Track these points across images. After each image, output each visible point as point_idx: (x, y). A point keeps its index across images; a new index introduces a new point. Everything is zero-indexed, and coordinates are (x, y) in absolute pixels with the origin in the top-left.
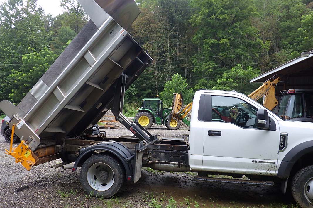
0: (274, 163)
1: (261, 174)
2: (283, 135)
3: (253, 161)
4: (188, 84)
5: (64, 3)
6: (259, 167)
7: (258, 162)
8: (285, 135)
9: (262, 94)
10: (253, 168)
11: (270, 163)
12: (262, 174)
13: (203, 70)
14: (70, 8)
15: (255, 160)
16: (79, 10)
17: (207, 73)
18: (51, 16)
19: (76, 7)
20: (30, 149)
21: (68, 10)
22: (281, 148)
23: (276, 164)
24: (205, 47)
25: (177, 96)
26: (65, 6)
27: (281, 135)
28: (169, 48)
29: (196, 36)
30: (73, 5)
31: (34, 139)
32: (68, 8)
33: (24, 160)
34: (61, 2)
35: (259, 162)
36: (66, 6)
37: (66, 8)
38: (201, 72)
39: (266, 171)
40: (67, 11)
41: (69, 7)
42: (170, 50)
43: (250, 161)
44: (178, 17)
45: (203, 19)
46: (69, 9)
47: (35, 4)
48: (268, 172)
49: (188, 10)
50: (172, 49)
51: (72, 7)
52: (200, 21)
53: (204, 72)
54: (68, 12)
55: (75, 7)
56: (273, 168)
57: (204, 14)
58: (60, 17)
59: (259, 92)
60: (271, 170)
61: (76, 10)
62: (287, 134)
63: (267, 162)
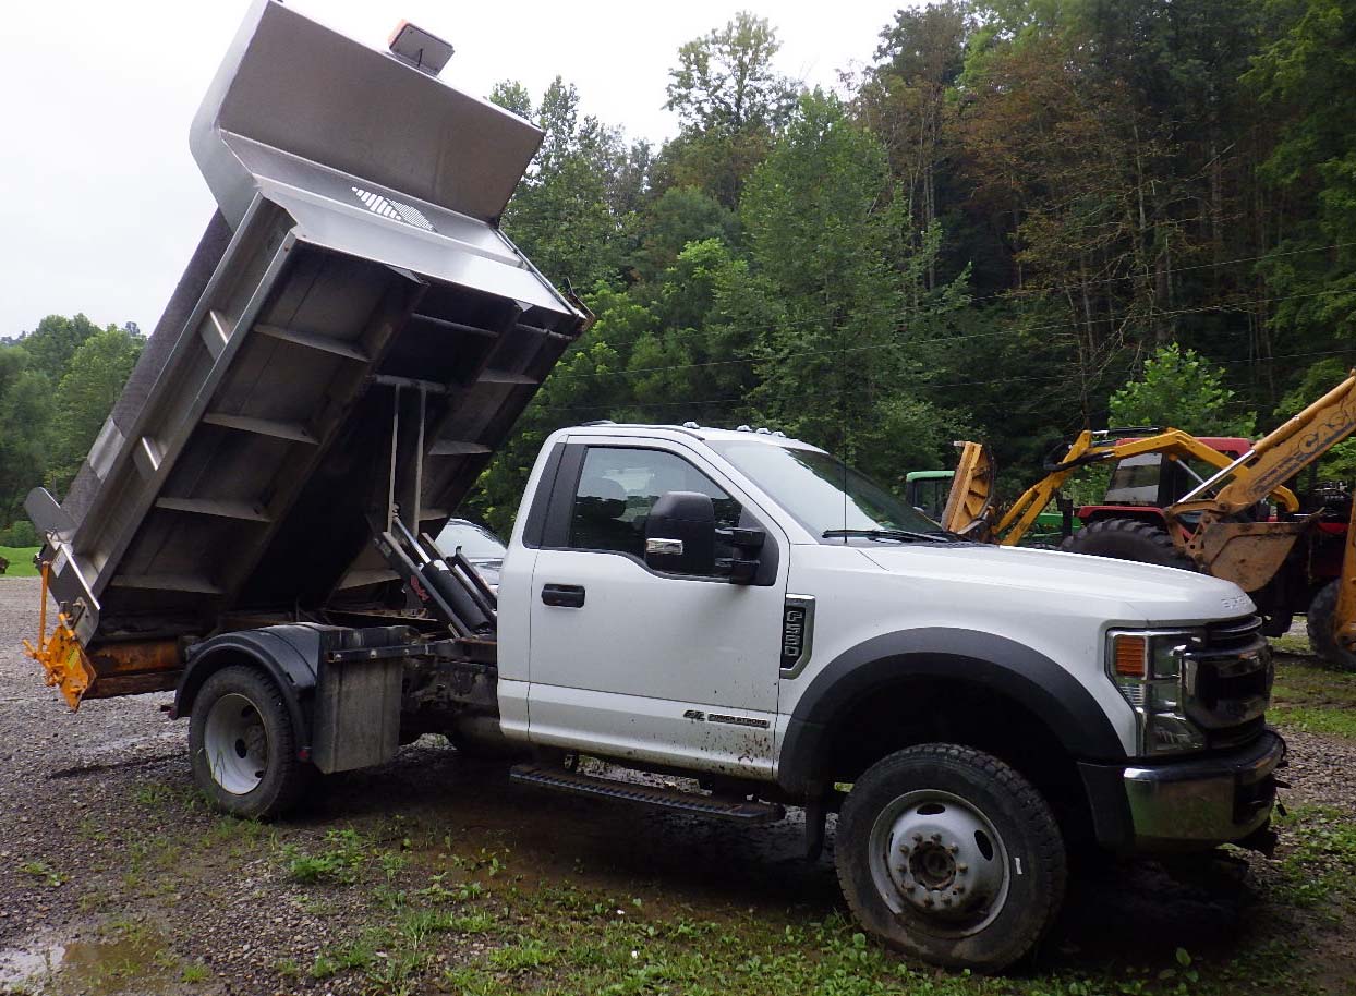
0: (764, 724)
1: (723, 768)
2: (795, 604)
3: (688, 714)
4: (1231, 393)
5: (683, 91)
6: (711, 740)
7: (706, 717)
8: (803, 605)
9: (1339, 428)
10: (691, 744)
11: (749, 722)
12: (727, 772)
13: (1322, 315)
14: (707, 108)
15: (695, 708)
16: (742, 112)
17: (1343, 332)
18: (646, 149)
19: (732, 101)
20: (77, 640)
21: (699, 117)
22: (786, 661)
23: (771, 729)
24: (1328, 201)
25: (965, 453)
26: (685, 105)
27: (789, 604)
28: (1142, 227)
29: (1282, 149)
30: (720, 93)
31: (87, 612)
32: (700, 110)
33: (64, 678)
34: (672, 88)
35: (712, 717)
36: (693, 100)
37: (690, 108)
38: (1312, 327)
39: (740, 759)
40: (696, 124)
41: (703, 105)
42: (1149, 237)
43: (676, 710)
44: (1186, 69)
45: (1312, 61)
46: (705, 115)
47: (569, 116)
48: (746, 762)
49: (1243, 25)
50: (1157, 229)
51: (716, 101)
52: (1302, 71)
53: (1329, 326)
54: (702, 127)
55: (727, 99)
56: (759, 747)
57: (1319, 34)
58: (674, 151)
59: (1322, 417)
60: (756, 756)
61: (730, 113)
62: (814, 601)
63: (739, 721)
